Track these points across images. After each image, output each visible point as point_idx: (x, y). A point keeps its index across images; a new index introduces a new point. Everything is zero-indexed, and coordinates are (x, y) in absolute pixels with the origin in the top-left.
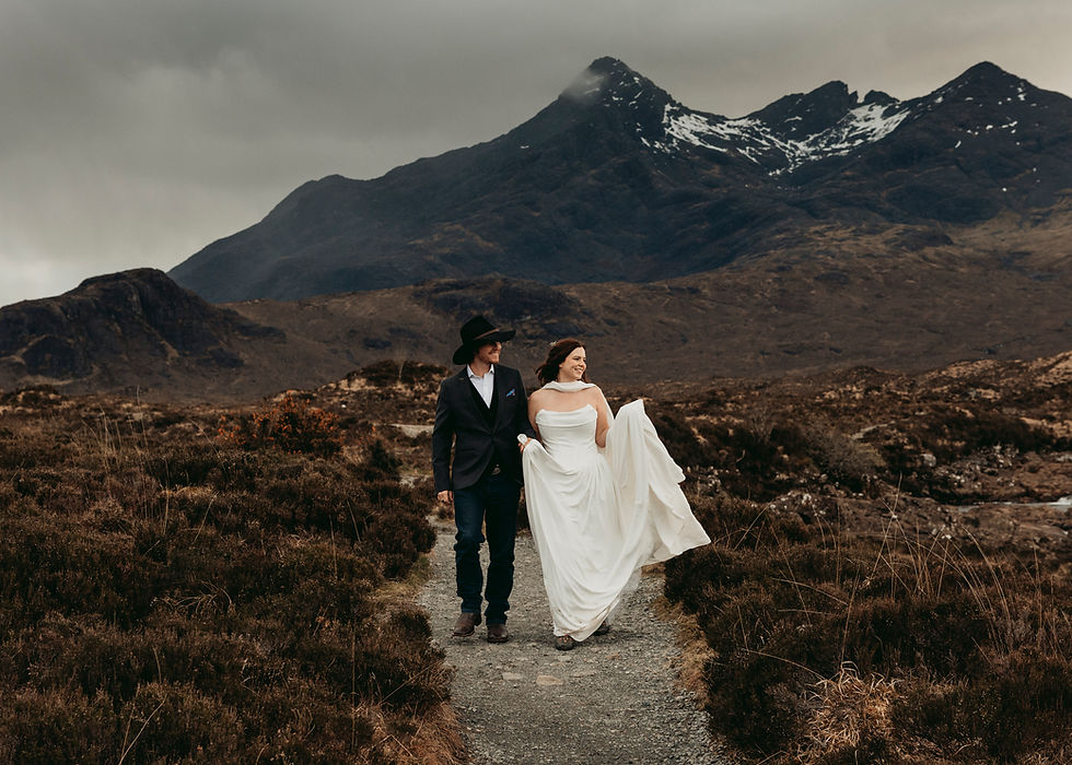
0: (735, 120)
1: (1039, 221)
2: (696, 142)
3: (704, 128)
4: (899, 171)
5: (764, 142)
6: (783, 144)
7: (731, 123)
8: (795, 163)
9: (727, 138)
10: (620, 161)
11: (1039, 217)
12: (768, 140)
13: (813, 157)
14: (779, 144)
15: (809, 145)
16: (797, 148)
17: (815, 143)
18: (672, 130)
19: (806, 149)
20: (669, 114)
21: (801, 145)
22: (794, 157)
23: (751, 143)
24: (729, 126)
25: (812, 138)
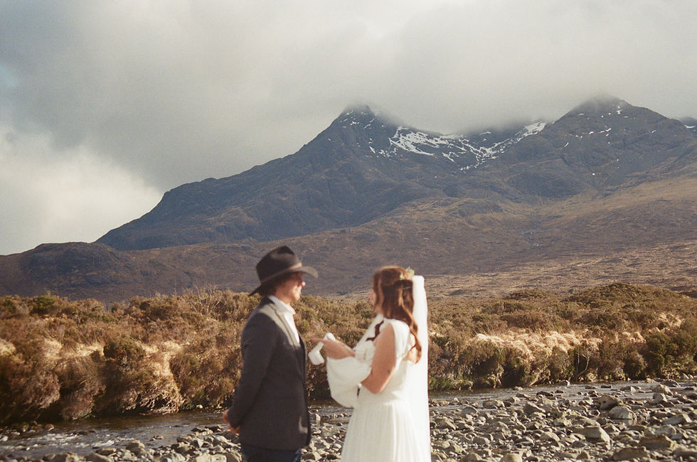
0: (447, 135)
1: (607, 195)
2: (413, 149)
3: (422, 140)
4: (521, 163)
5: (463, 149)
6: (474, 149)
7: (444, 137)
8: (481, 162)
9: (437, 146)
10: (344, 163)
11: (608, 192)
12: (466, 147)
13: (493, 158)
14: (473, 149)
15: (493, 150)
16: (485, 151)
17: (498, 148)
18: (399, 142)
19: (491, 152)
20: (400, 132)
21: (488, 150)
22: (481, 158)
23: (454, 149)
24: (442, 139)
25: (496, 145)
